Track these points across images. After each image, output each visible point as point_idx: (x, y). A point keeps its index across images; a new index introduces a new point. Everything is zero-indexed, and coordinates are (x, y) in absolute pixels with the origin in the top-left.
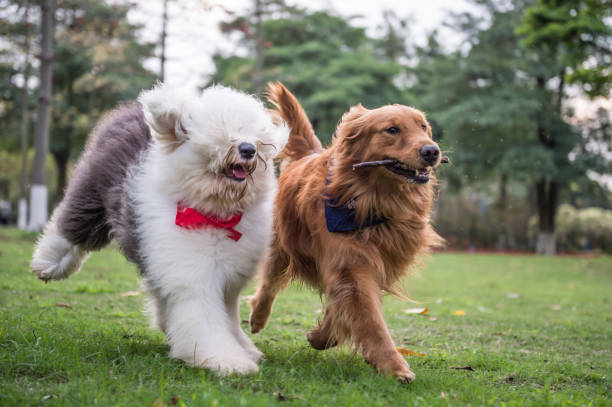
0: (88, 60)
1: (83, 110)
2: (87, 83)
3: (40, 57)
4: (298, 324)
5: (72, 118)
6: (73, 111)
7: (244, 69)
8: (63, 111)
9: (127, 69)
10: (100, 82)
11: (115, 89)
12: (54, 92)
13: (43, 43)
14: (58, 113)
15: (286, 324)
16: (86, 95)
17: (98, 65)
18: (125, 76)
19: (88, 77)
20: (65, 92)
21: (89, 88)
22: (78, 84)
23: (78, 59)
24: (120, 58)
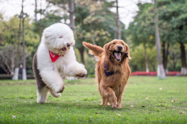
0: (88, 10)
1: (88, 31)
2: (89, 20)
3: (69, 12)
4: (163, 106)
5: (84, 34)
6: (84, 31)
7: (150, 8)
8: (80, 32)
9: (104, 13)
10: (93, 19)
11: (100, 21)
12: (76, 25)
13: (70, 6)
14: (78, 33)
15: (158, 106)
16: (89, 25)
17: (92, 12)
18: (103, 16)
19: (89, 17)
20: (81, 24)
21: (90, 22)
22: (85, 21)
23: (84, 11)
24: (101, 9)
